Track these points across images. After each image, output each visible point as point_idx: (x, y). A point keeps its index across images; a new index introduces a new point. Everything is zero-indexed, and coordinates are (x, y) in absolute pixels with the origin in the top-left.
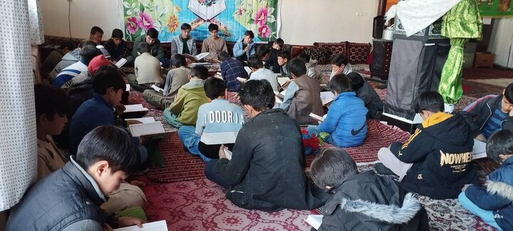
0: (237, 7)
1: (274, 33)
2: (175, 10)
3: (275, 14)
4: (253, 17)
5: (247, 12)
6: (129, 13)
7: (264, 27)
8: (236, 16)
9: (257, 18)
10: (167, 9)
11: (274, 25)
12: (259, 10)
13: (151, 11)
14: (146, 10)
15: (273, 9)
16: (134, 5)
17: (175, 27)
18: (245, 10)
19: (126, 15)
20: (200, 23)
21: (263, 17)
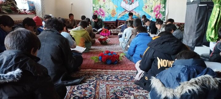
0: (144, 5)
1: (164, 17)
2: (115, 7)
3: (165, 7)
4: (153, 9)
5: (150, 7)
6: (95, 9)
7: (158, 14)
8: (144, 9)
9: (155, 10)
10: (111, 7)
11: (164, 13)
12: (156, 6)
13: (104, 8)
14: (102, 7)
15: (164, 5)
16: (97, 5)
17: (114, 15)
18: (149, 6)
19: (93, 10)
20: (126, 12)
21: (158, 9)
